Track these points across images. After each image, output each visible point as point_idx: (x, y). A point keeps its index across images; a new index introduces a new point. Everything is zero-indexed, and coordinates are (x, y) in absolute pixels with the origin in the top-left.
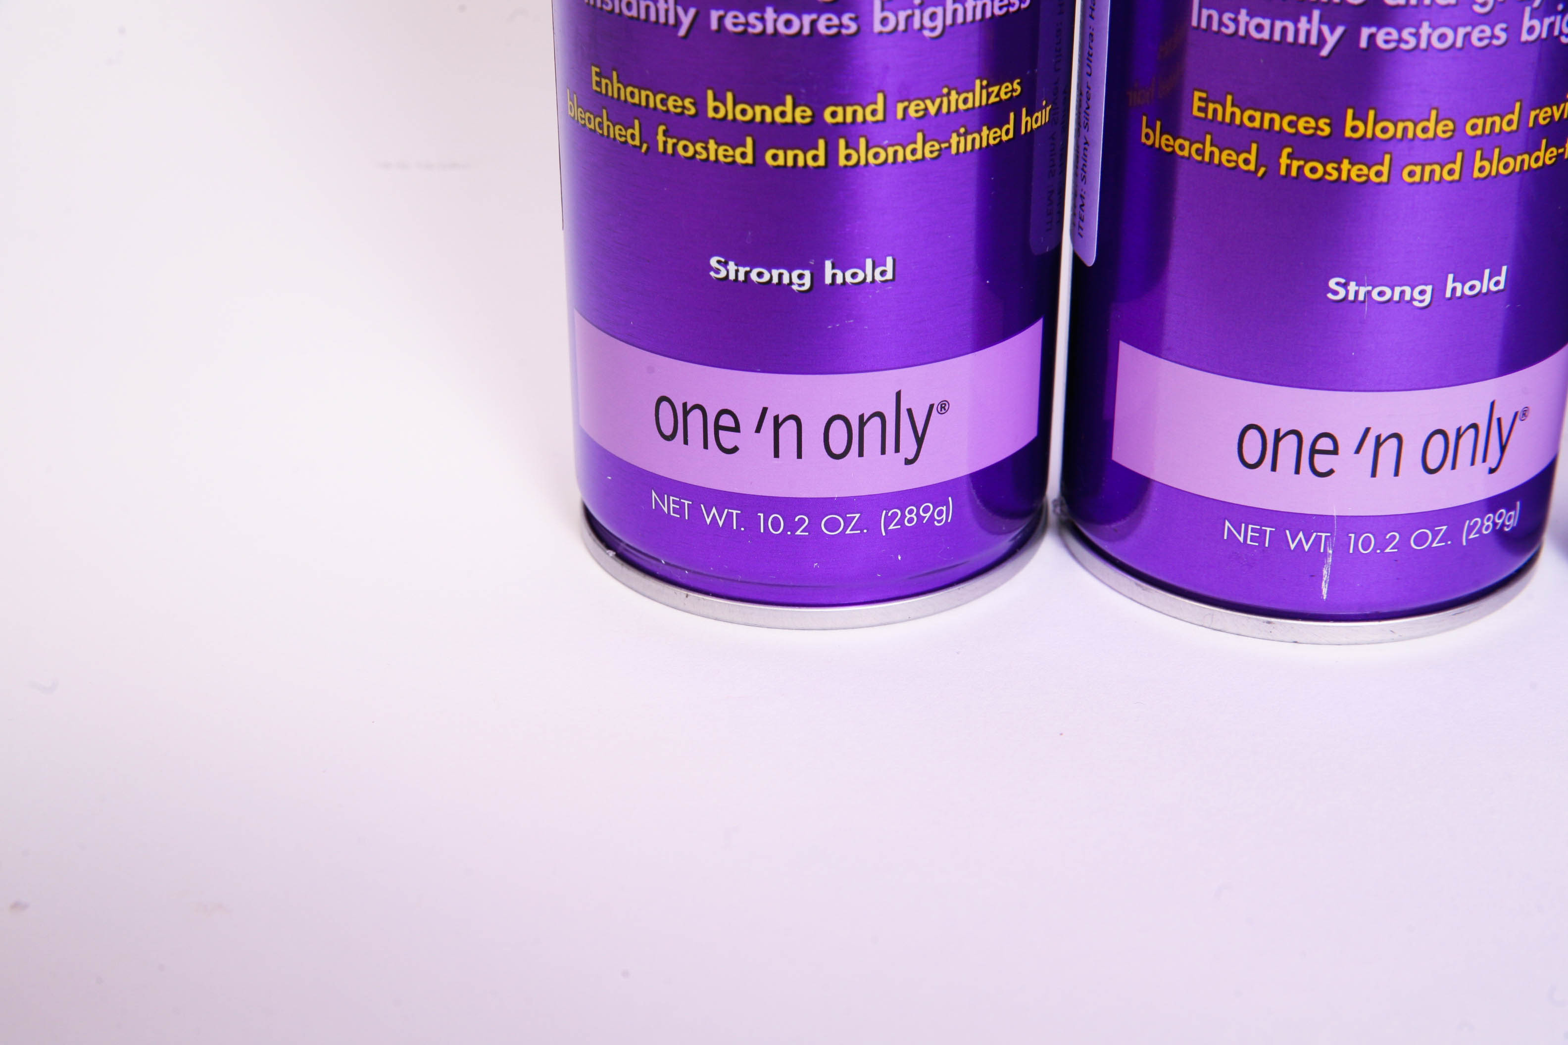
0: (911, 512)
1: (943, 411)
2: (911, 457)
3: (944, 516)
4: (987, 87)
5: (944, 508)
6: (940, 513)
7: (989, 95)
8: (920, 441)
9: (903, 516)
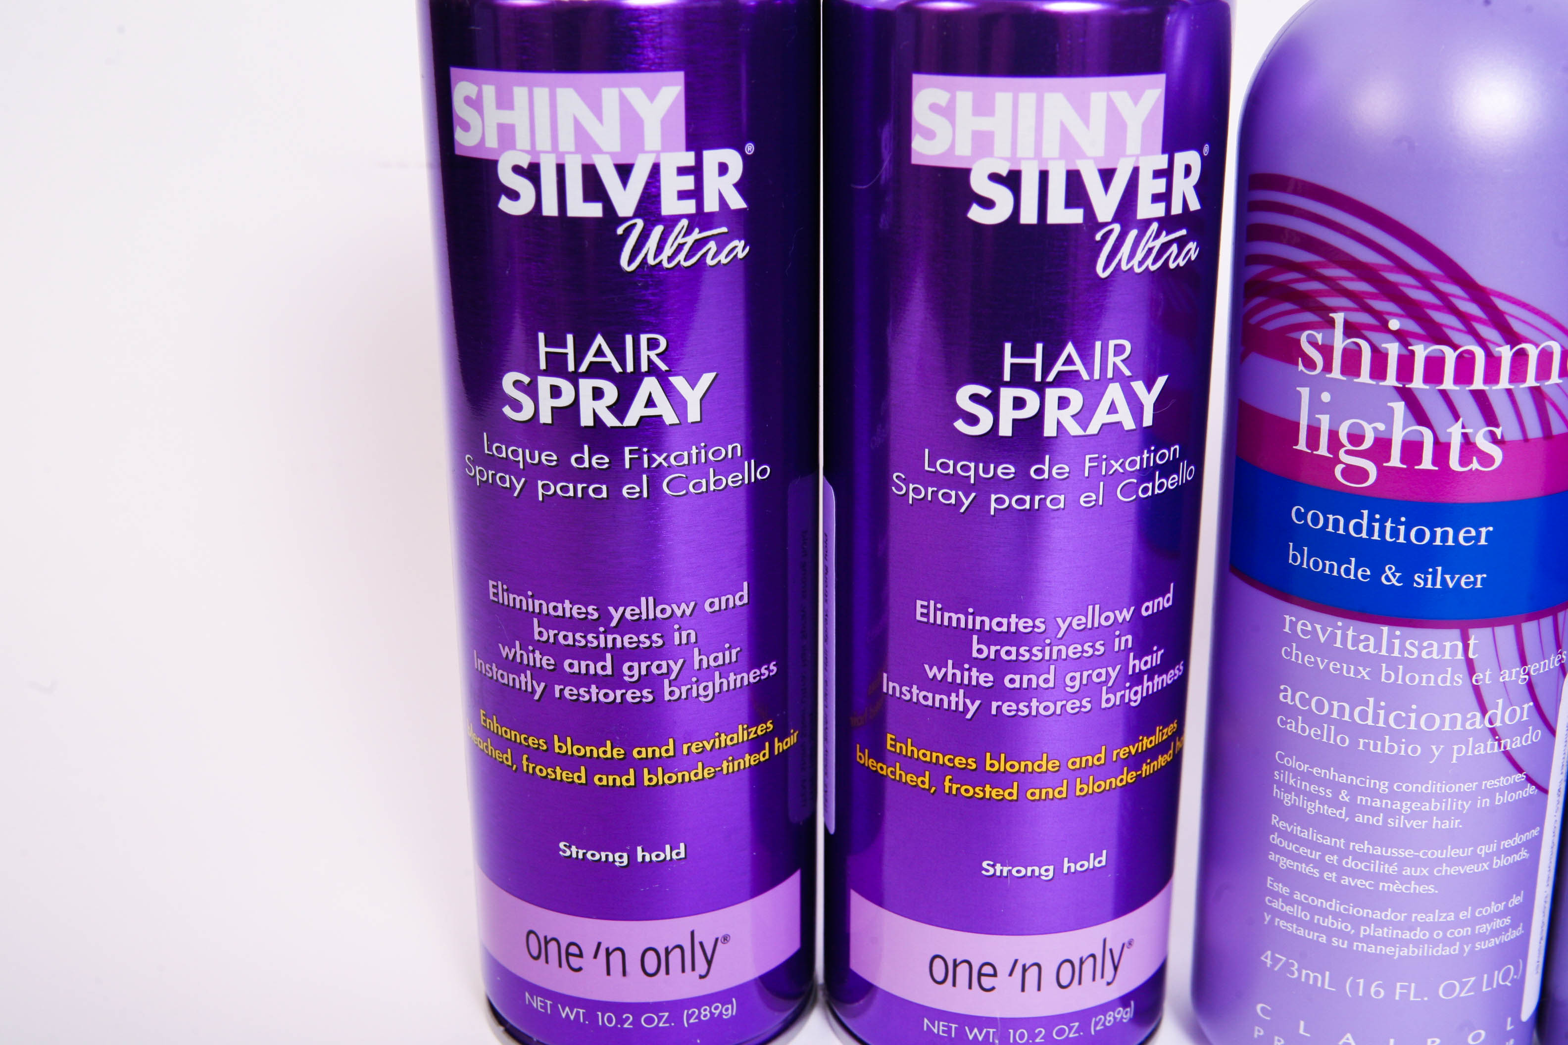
0: (705, 1010)
1: (726, 941)
2: (703, 973)
3: (730, 1011)
4: (748, 728)
5: (730, 1006)
6: (727, 1010)
7: (749, 734)
8: (709, 962)
9: (700, 1013)
